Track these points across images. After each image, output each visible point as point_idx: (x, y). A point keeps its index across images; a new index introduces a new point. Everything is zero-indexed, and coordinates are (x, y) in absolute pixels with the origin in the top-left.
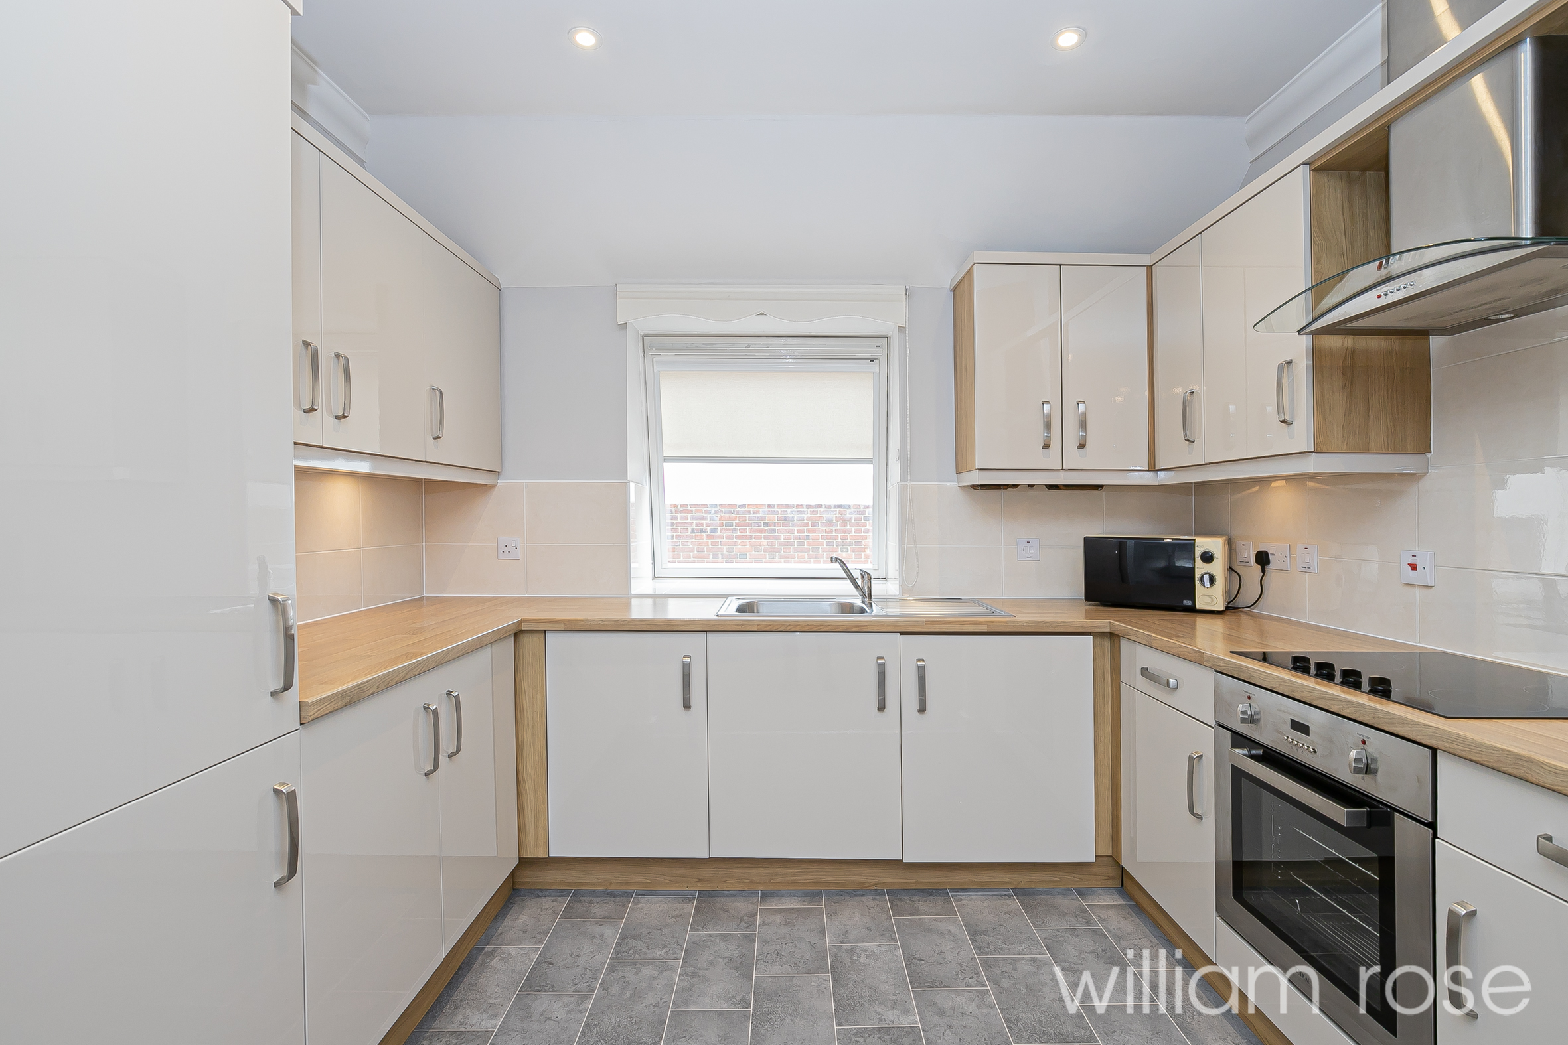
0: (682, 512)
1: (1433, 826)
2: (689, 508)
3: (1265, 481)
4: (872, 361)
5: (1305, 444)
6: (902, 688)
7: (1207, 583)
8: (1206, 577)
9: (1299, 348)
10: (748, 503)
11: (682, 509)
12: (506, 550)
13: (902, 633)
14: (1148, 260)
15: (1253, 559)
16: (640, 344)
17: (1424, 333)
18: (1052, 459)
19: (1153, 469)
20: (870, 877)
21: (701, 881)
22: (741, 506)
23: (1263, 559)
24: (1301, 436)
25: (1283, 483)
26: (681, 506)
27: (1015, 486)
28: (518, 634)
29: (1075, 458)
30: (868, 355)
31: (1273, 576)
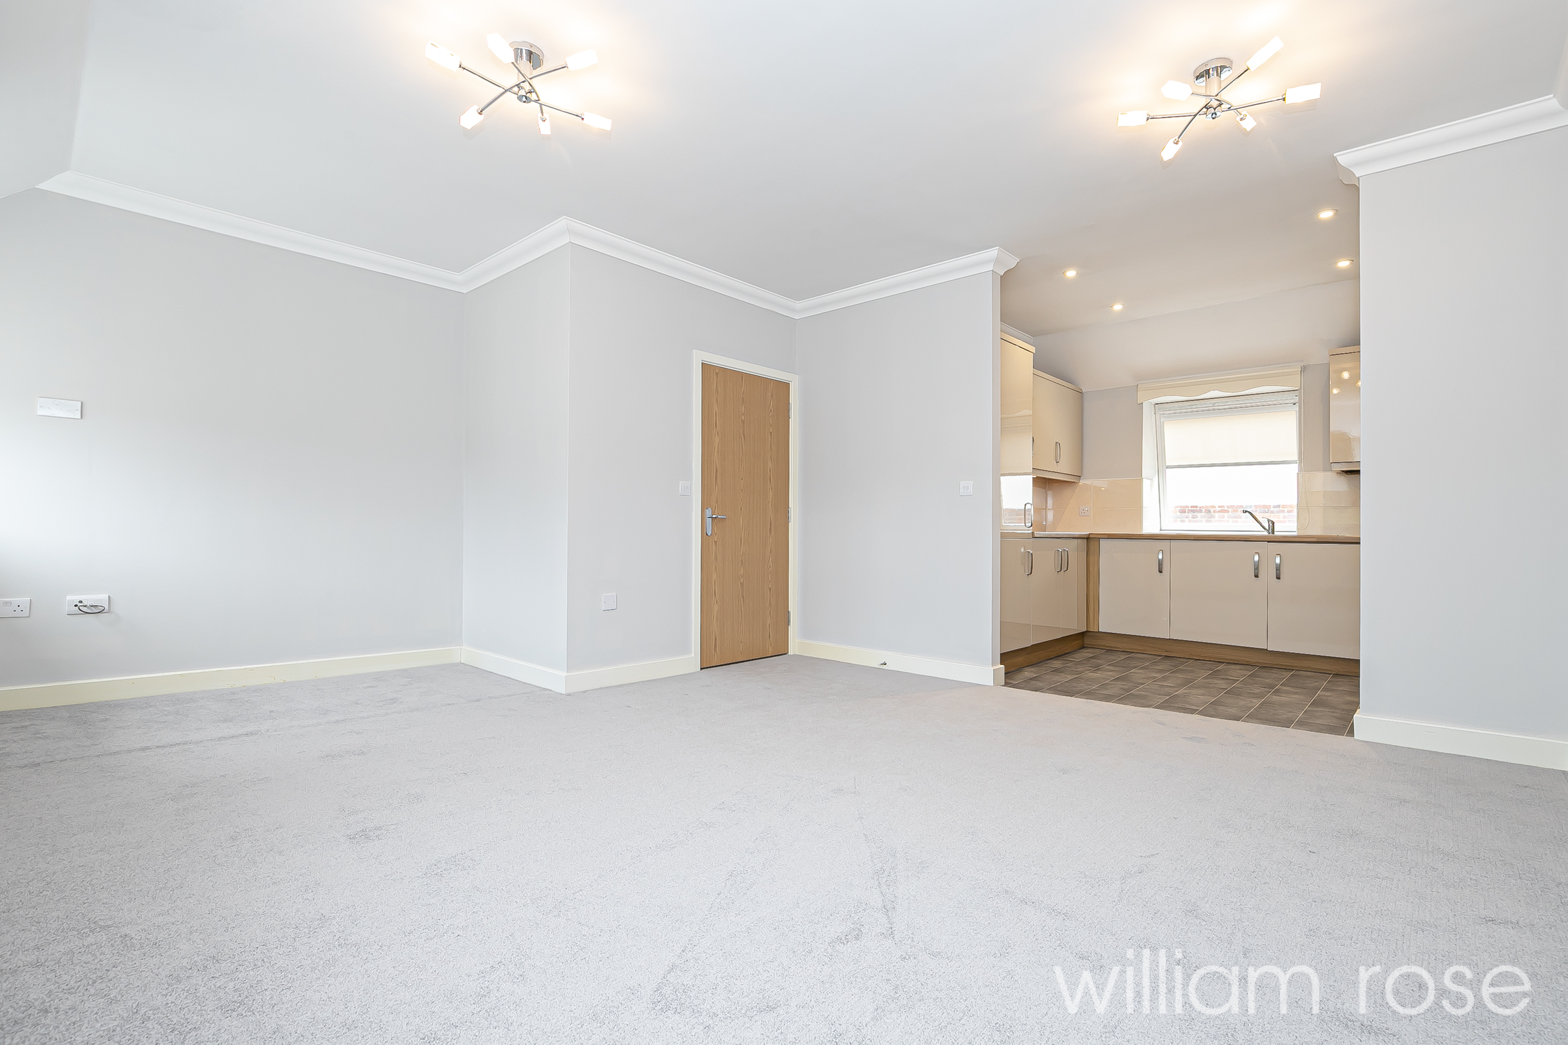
0: (1219, 512)
2: (1226, 508)
4: (1294, 404)
10: (1281, 504)
11: (1220, 509)
12: (1083, 512)
16: (1153, 409)
20: (1253, 658)
21: (1167, 651)
22: (1274, 507)
26: (1219, 507)
28: (1088, 538)
30: (1293, 401)
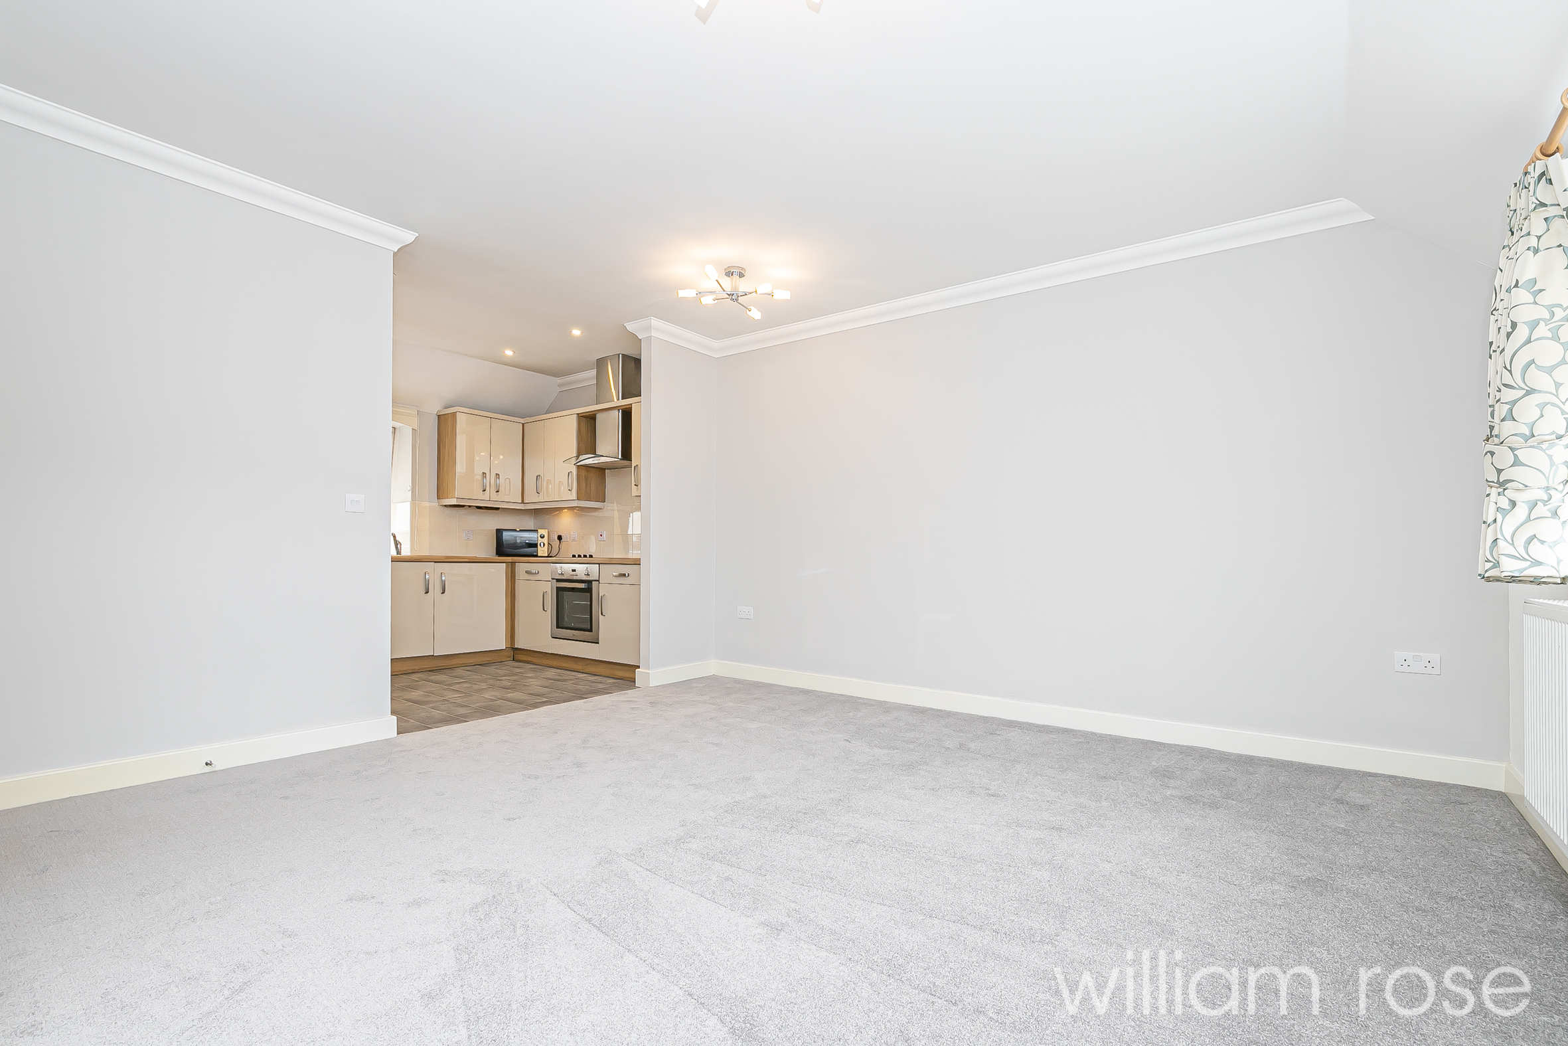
1: (599, 581)
3: (561, 509)
5: (574, 497)
6: (435, 588)
7: (542, 546)
8: (542, 544)
9: (574, 470)
13: (435, 562)
14: (522, 421)
15: (556, 538)
17: (605, 469)
18: (486, 496)
19: (523, 502)
23: (560, 538)
24: (574, 496)
25: (567, 510)
27: (463, 506)
29: (494, 497)
31: (563, 544)
